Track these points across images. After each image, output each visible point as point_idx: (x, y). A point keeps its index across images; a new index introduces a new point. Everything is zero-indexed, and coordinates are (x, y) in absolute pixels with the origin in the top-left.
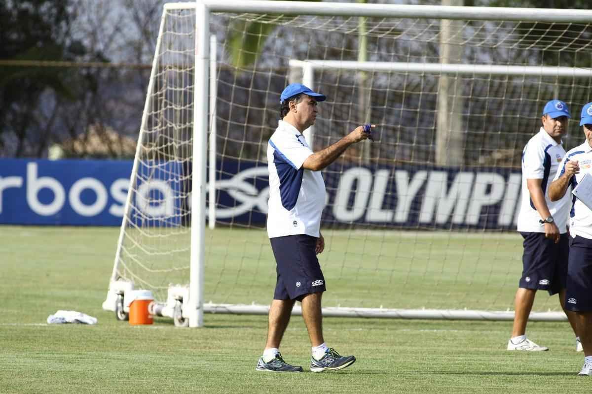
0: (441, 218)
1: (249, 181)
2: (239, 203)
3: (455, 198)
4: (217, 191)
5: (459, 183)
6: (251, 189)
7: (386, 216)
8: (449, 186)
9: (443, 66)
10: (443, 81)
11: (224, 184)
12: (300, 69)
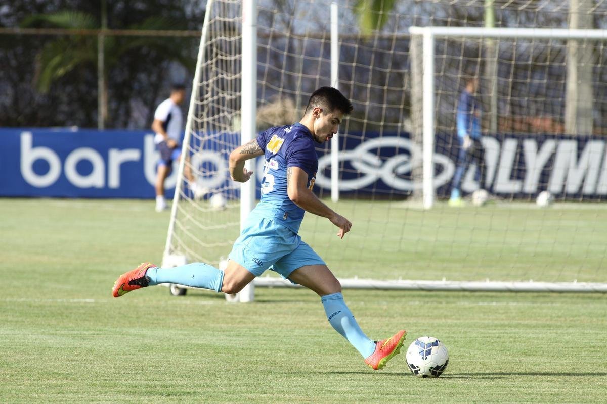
0: (572, 188)
1: (373, 151)
2: (362, 175)
3: (586, 167)
4: (340, 163)
5: (590, 152)
6: (375, 160)
7: (514, 187)
8: (579, 156)
9: (572, 32)
10: (572, 47)
11: (347, 155)
12: (421, 37)
